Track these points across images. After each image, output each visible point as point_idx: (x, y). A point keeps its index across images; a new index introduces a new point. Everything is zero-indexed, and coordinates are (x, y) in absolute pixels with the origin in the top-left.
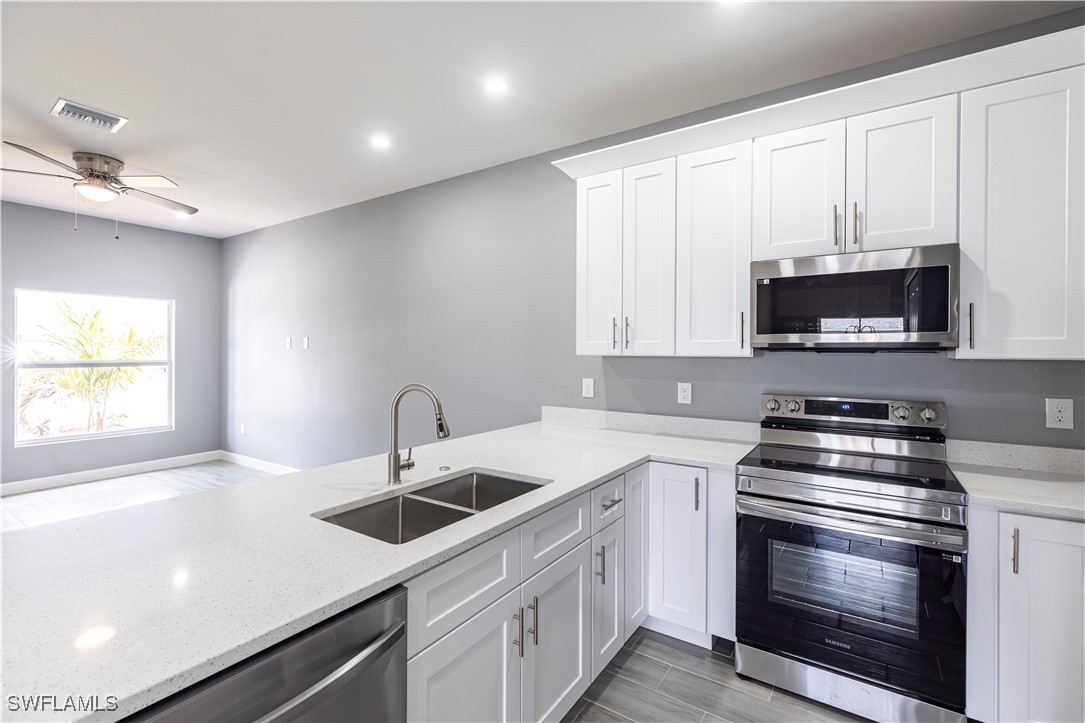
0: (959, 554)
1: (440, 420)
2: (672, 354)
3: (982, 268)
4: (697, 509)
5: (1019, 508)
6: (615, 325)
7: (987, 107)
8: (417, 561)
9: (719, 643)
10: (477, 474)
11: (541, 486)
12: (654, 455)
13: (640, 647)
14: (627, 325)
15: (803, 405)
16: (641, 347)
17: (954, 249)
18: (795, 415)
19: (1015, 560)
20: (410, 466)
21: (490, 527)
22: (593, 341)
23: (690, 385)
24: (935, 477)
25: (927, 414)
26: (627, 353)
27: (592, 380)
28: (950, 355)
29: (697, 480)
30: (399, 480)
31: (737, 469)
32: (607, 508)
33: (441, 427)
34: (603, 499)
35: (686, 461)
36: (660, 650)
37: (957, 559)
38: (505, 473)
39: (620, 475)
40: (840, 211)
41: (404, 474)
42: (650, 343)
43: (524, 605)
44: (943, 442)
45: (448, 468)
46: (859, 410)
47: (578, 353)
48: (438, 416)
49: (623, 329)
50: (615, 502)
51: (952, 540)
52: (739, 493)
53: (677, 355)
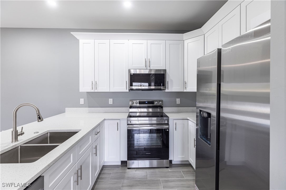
0: (168, 129)
1: (39, 115)
2: (109, 91)
3: (169, 74)
4: (118, 130)
5: (176, 119)
6: (92, 83)
7: (170, 44)
8: (46, 165)
9: (123, 162)
10: (50, 133)
11: (78, 132)
12: (106, 118)
13: (103, 171)
14: (96, 83)
15: (138, 103)
16: (100, 89)
17: (165, 70)
18: (136, 105)
19: (176, 128)
20: (22, 134)
21: (68, 147)
22: (85, 87)
23: (112, 99)
24: (161, 115)
25: (161, 103)
26: (96, 91)
27: (83, 99)
28: (163, 91)
29: (118, 123)
30: (17, 140)
31: (127, 119)
32: (97, 134)
33: (40, 118)
34: (95, 132)
35: (115, 119)
36: (108, 169)
37: (168, 130)
38: (62, 130)
39: (99, 125)
40: (146, 60)
41: (19, 138)
42: (103, 88)
43: (77, 169)
44: (163, 108)
45: (38, 132)
46: (149, 103)
47: (80, 91)
48: (38, 114)
49: (95, 84)
50: (98, 133)
51: (166, 127)
52: (128, 124)
53: (110, 91)
